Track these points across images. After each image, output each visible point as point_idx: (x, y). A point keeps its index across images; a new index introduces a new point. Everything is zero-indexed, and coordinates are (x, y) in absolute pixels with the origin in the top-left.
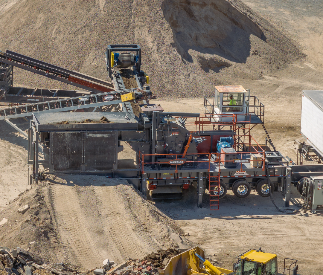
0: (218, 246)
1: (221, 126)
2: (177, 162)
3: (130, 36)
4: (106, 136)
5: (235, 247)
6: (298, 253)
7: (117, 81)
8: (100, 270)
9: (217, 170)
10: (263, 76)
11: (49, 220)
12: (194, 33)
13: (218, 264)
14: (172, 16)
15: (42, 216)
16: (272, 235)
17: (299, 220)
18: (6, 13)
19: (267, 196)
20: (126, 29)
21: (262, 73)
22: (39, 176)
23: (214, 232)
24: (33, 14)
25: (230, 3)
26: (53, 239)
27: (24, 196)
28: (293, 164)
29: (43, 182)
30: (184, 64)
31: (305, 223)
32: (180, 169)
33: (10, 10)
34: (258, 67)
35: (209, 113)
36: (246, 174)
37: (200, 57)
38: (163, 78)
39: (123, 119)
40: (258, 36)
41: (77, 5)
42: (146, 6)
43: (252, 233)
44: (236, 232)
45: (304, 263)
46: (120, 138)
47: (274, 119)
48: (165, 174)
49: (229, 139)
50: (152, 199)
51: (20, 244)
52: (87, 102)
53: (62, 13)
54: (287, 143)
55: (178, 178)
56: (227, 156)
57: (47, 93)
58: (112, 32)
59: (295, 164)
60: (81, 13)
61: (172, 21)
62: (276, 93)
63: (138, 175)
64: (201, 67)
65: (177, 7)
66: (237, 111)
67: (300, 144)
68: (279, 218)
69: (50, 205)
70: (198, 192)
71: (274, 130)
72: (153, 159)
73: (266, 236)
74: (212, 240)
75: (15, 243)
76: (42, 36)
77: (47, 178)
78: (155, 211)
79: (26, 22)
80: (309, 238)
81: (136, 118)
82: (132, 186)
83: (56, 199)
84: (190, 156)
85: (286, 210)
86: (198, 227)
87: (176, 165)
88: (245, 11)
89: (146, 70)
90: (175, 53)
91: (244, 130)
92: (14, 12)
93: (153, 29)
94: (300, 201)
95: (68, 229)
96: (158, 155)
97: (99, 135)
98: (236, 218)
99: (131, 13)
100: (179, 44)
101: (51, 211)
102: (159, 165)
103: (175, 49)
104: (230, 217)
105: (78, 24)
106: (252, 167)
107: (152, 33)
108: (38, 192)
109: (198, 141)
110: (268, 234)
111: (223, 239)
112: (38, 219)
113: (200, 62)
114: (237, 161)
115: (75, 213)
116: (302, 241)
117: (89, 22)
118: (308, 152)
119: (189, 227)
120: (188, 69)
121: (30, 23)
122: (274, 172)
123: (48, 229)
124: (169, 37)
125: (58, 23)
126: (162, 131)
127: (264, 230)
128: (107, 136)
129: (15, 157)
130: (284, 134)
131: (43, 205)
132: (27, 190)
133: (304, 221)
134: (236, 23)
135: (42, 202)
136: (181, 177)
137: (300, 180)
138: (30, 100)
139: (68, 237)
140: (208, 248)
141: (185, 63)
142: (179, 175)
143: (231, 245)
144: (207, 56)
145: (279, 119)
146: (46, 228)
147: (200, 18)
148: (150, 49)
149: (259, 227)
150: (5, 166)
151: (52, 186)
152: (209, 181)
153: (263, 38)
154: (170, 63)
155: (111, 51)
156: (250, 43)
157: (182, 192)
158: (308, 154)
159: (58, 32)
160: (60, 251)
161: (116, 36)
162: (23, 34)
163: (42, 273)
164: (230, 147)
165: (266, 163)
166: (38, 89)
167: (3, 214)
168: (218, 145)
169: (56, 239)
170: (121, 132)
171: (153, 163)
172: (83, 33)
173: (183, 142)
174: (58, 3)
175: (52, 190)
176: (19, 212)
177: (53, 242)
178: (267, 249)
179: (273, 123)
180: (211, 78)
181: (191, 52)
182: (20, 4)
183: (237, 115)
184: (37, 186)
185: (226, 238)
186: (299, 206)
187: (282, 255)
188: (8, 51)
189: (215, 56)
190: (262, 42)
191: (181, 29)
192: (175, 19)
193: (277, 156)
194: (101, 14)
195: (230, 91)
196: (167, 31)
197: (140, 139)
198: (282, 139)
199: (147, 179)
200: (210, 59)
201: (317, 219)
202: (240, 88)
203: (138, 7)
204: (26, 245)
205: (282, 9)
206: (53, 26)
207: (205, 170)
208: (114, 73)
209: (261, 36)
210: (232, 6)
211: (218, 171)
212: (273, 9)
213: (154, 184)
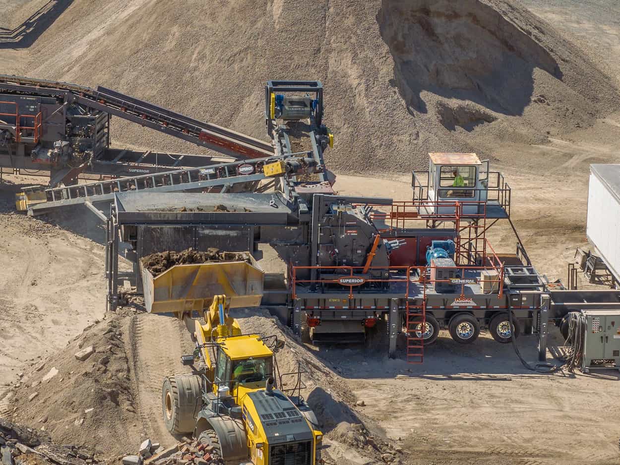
0: (410, 424)
1: (436, 220)
2: (353, 281)
3: (320, 67)
4: (233, 233)
5: (438, 427)
6: (544, 440)
7: (280, 141)
8: (134, 459)
9: (421, 296)
10: (549, 139)
11: (125, 373)
12: (434, 62)
13: (402, 454)
14: (396, 34)
15: (113, 367)
16: (506, 408)
17: (557, 384)
18: (120, 25)
19: (508, 342)
20: (314, 54)
21: (548, 133)
22: (120, 298)
23: (407, 401)
24: (162, 27)
25: (501, 13)
26: (126, 405)
27: (89, 332)
28: (562, 289)
29: (126, 309)
30: (409, 115)
31: (567, 390)
32: (359, 293)
33: (127, 20)
34: (542, 123)
35: (417, 200)
36: (471, 304)
37: (441, 105)
38: (372, 139)
39: (266, 206)
40: (548, 71)
41: (235, 13)
42: (351, 16)
43: (472, 405)
44: (445, 402)
45: (552, 456)
46: (258, 238)
47: (553, 212)
48: (334, 300)
49: (447, 243)
50: (313, 342)
51: (70, 412)
52: (213, 176)
53: (209, 26)
54: (564, 253)
55: (355, 309)
56: (440, 271)
57: (165, 160)
58: (290, 59)
59: (566, 289)
60: (241, 26)
61: (395, 42)
62: (566, 168)
63: (287, 301)
64: (441, 121)
65: (407, 19)
66: (466, 196)
67: (583, 254)
68: (524, 380)
69: (131, 347)
70: (389, 331)
71: (548, 231)
72: (313, 275)
73: (495, 410)
74: (402, 414)
75: (62, 410)
76: (175, 63)
77: (133, 302)
78: (308, 363)
79: (149, 40)
80: (570, 414)
81: (289, 205)
82: (274, 320)
83: (142, 338)
84: (378, 271)
85: (540, 366)
86: (382, 392)
87: (351, 286)
88: (528, 28)
89: (344, 124)
90: (396, 97)
91: (476, 229)
92: (133, 23)
93: (361, 56)
94: (566, 351)
95: (154, 390)
96: (322, 269)
97: (221, 233)
98: (451, 378)
99: (325, 28)
100: (404, 82)
101: (131, 359)
102: (323, 285)
103: (396, 89)
104: (441, 376)
105: (235, 44)
106: (482, 292)
107: (357, 62)
108: (114, 326)
109: (392, 245)
110: (499, 406)
111: (421, 414)
112: (105, 371)
113: (439, 112)
114: (455, 281)
115: (172, 362)
116: (556, 420)
117: (253, 41)
118: (595, 269)
119: (367, 391)
120: (417, 124)
121: (155, 42)
122: (521, 301)
123: (120, 387)
124: (386, 69)
125: (202, 42)
126: (329, 227)
127: (495, 400)
128: (235, 234)
129: (98, 265)
130: (563, 239)
131: (118, 347)
132: (97, 322)
133: (567, 386)
134: (511, 48)
135: (117, 342)
136: (361, 306)
137: (566, 316)
138: (134, 170)
139: (153, 402)
140: (392, 427)
141: (413, 115)
142: (357, 302)
143: (433, 423)
144: (454, 103)
145: (560, 211)
146: (115, 387)
147: (446, 39)
148: (354, 89)
149: (486, 394)
150: (77, 281)
151: (138, 316)
152: (408, 315)
153: (557, 74)
154: (386, 113)
155: (272, 90)
156: (533, 82)
157: (364, 331)
158: (595, 273)
159: (202, 57)
160: (135, 426)
161: (298, 67)
162: (144, 59)
163: (29, 460)
164: (447, 258)
165: (505, 286)
166: (150, 153)
167: (54, 361)
168: (429, 253)
169: (131, 405)
170: (259, 227)
171: (313, 281)
172: (242, 61)
173: (365, 248)
174: (204, 8)
175: (138, 323)
176: (77, 358)
177: (125, 410)
178: (493, 432)
179: (549, 219)
180: (456, 141)
181: (425, 95)
182: (144, 9)
183: (464, 203)
184: (114, 316)
185: (426, 411)
186: (561, 360)
187: (515, 442)
188: (100, 88)
189: (467, 102)
190: (555, 81)
191: (411, 57)
192: (400, 38)
193: (528, 274)
194: (274, 28)
195: (453, 162)
196: (384, 59)
197: (293, 240)
198: (559, 246)
199: (303, 307)
200: (457, 107)
201: (589, 382)
202: (472, 157)
203: (337, 19)
204: (78, 414)
205: (606, 25)
206: (193, 47)
207: (401, 296)
208: (277, 128)
209: (553, 71)
210: (506, 18)
211: (423, 298)
212: (591, 26)
213: (315, 317)
